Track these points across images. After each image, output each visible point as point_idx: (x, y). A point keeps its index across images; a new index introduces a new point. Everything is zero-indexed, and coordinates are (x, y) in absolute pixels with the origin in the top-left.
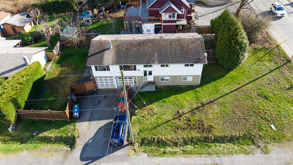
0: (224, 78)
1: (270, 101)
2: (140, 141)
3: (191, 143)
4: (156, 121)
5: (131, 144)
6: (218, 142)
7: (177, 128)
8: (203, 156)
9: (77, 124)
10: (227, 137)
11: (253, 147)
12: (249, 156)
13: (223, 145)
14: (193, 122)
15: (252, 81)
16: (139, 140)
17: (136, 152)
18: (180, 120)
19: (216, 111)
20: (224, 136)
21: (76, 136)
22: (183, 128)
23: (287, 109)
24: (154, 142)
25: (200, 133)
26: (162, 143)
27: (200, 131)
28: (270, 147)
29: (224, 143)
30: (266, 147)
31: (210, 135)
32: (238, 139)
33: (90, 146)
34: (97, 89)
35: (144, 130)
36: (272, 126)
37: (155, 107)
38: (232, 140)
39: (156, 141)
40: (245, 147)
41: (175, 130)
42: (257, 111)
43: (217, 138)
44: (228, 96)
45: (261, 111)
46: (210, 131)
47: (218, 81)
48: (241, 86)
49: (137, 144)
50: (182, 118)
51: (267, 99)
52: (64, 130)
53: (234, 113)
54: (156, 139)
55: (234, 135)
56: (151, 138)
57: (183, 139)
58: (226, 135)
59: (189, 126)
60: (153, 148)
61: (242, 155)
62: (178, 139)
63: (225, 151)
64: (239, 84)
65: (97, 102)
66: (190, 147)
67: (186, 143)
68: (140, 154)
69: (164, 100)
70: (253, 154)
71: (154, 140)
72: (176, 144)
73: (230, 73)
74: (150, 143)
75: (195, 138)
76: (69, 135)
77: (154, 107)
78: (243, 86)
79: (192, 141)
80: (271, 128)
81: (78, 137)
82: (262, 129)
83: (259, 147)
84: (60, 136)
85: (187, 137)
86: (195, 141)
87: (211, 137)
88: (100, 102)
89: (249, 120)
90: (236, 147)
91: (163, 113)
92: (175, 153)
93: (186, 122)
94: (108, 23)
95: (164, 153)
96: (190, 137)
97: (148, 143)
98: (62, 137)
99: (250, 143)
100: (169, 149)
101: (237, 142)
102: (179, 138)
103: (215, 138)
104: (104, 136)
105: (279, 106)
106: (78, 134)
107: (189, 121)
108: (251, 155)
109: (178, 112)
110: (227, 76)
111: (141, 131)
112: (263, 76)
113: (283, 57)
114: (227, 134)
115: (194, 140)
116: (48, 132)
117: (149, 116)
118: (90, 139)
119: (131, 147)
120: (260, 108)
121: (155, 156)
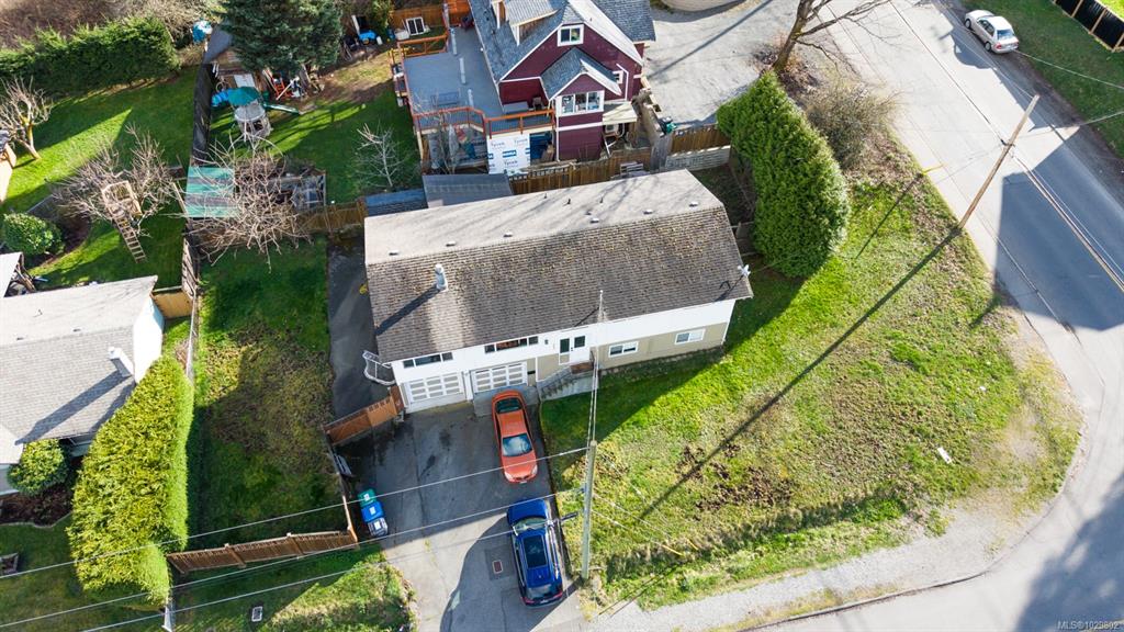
0: (789, 310)
1: (925, 373)
2: (604, 567)
3: (745, 542)
4: (632, 496)
5: (581, 582)
6: (815, 523)
7: (699, 506)
8: (787, 575)
9: (389, 554)
10: (836, 506)
11: (903, 521)
12: (900, 549)
13: (829, 530)
14: (738, 478)
15: (869, 313)
16: (599, 565)
17: (604, 605)
18: (699, 477)
19: (791, 430)
20: (828, 503)
21: (403, 595)
22: (716, 503)
23: (971, 393)
24: (643, 563)
25: (764, 508)
26: (666, 562)
27: (763, 501)
28: (943, 513)
29: (829, 523)
30: (933, 515)
31: (793, 510)
32: (863, 505)
33: (462, 619)
34: (407, 416)
35: (606, 531)
36: (941, 451)
37: (616, 448)
38: (848, 511)
39: (648, 558)
40: (886, 526)
41: (693, 513)
42: (898, 411)
43: (810, 514)
44: (813, 374)
45: (908, 411)
46: (788, 498)
47: (775, 323)
48: (843, 332)
49: (598, 581)
50: (703, 471)
51: (916, 368)
52: (355, 582)
53: (840, 428)
54: (649, 553)
55: (852, 495)
56: (634, 551)
57: (723, 535)
58: (832, 502)
59: (731, 492)
60: (646, 579)
61: (883, 551)
62: (710, 540)
63: (840, 548)
64: (834, 325)
65: (423, 464)
66: (745, 557)
67: (731, 546)
68: (616, 608)
69: (634, 418)
70: (908, 543)
71: (643, 556)
72: (705, 555)
73: (801, 291)
74: (633, 567)
75: (753, 526)
76: (378, 595)
77: (613, 447)
78: (849, 333)
79: (746, 537)
80: (940, 458)
81: (410, 596)
82: (919, 466)
83: (917, 518)
84: (346, 605)
85: (733, 528)
86: (754, 535)
87: (796, 514)
88: (432, 461)
89: (882, 444)
90: (864, 532)
91: (644, 463)
92: (712, 582)
93: (717, 482)
94: (336, 119)
95: (684, 589)
96: (739, 525)
97: (627, 568)
98: (355, 607)
99: (896, 511)
100: (691, 574)
101: (861, 514)
102: (712, 536)
103: (804, 516)
104: (493, 577)
105: (948, 387)
106: (406, 586)
107: (725, 475)
108: (903, 547)
109: (687, 451)
110: (796, 301)
111: (597, 537)
112: (896, 289)
113: (938, 216)
114: (834, 497)
115: (752, 531)
116: (302, 599)
117: (607, 481)
118: (453, 595)
119: (584, 591)
120: (903, 400)
121: (660, 604)
